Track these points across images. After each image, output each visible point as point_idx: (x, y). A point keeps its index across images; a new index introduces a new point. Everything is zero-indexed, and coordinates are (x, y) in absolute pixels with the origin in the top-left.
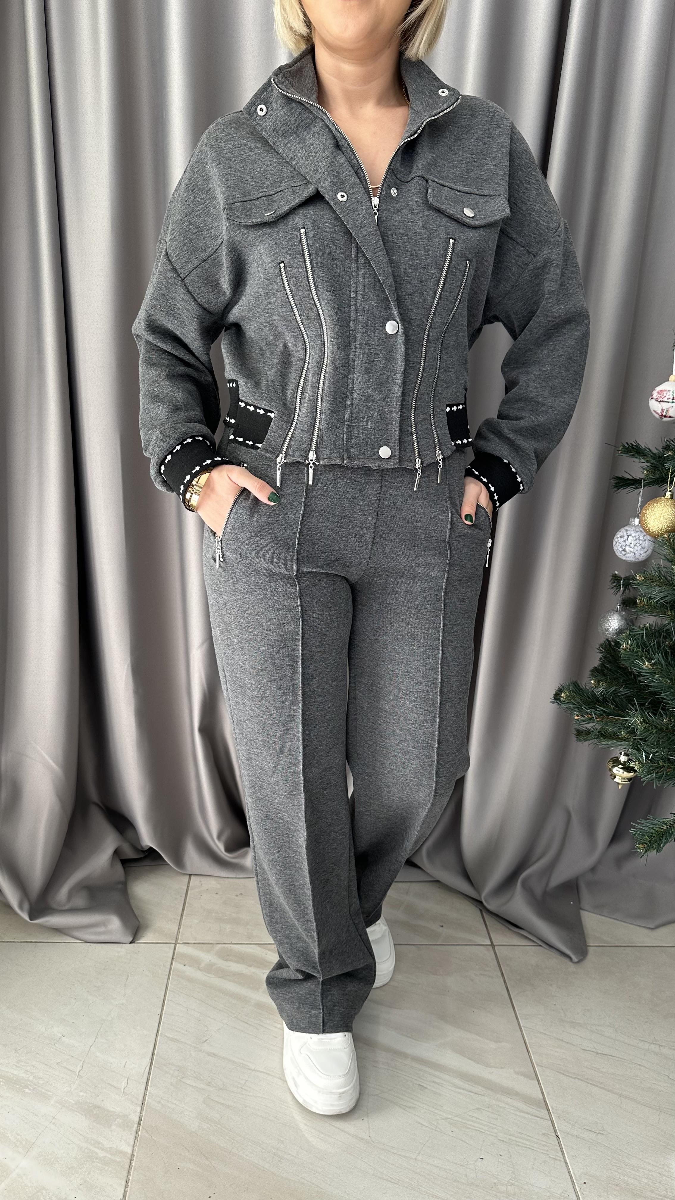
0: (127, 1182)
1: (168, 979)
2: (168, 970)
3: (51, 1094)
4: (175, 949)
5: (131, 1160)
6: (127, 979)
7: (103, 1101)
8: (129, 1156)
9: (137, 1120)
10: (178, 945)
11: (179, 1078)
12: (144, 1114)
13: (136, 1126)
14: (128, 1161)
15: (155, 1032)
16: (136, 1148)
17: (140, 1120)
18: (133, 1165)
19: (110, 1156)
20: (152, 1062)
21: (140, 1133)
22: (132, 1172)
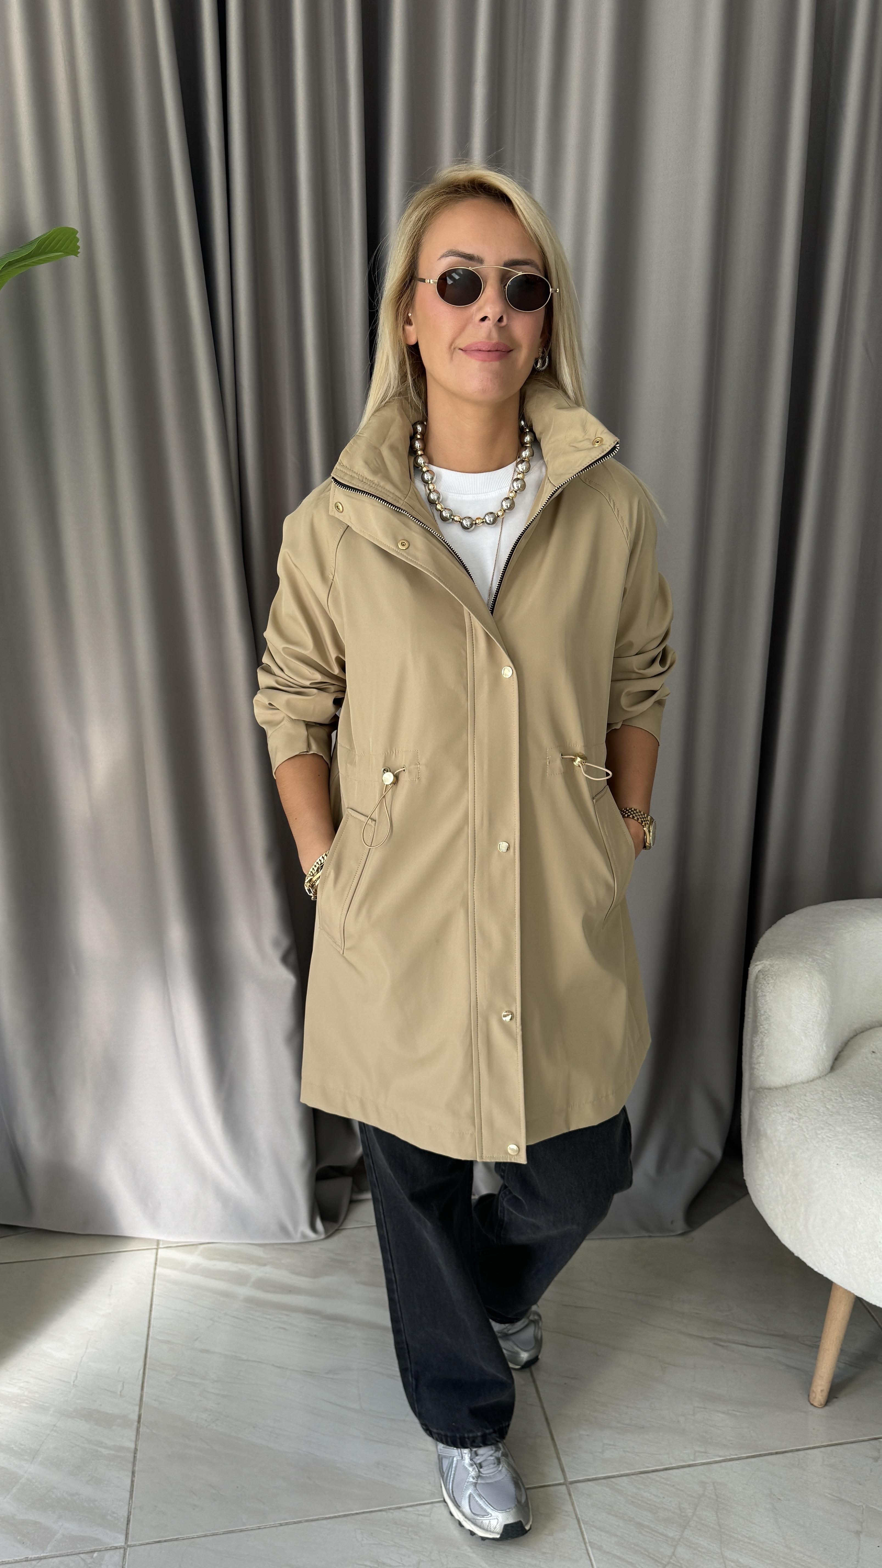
0: (133, 1473)
1: (153, 1284)
2: (152, 1275)
3: (48, 1405)
4: (157, 1254)
5: (135, 1453)
6: (111, 1289)
7: (101, 1405)
8: (133, 1450)
9: (136, 1418)
10: (160, 1251)
11: (174, 1376)
12: (143, 1411)
13: (136, 1423)
14: (132, 1455)
15: (145, 1336)
16: (139, 1443)
17: (140, 1417)
18: (138, 1457)
19: (112, 1452)
20: (145, 1365)
21: (141, 1430)
22: (137, 1463)
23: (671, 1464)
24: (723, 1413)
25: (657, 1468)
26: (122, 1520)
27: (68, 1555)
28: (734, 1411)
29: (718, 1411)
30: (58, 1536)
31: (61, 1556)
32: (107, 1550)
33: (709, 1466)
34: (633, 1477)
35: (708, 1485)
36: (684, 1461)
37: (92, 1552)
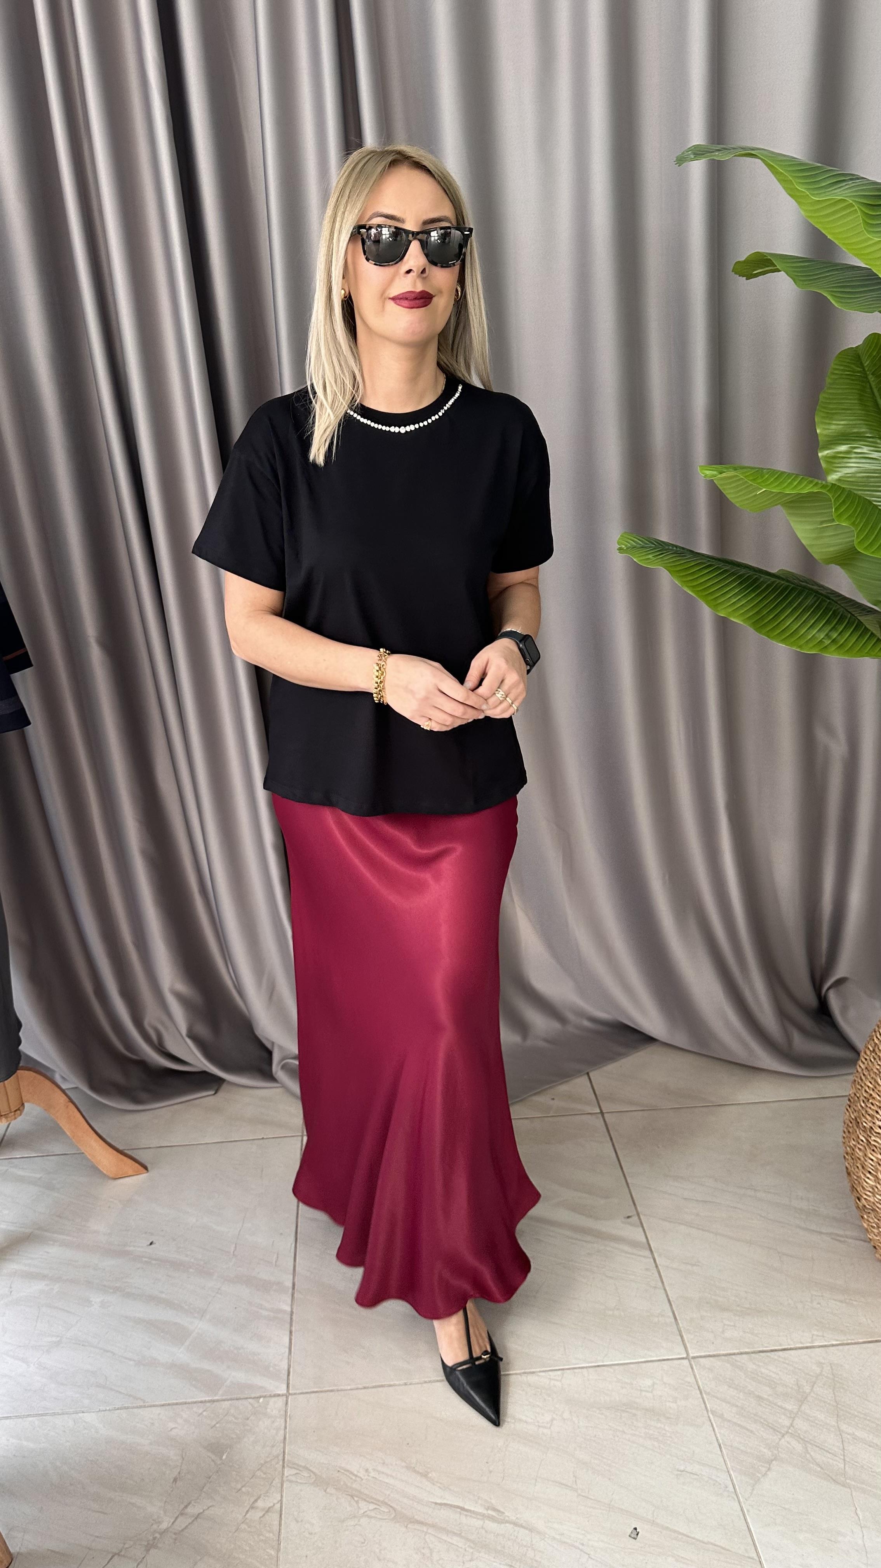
0: (291, 1332)
3: (213, 1271)
6: (262, 1171)
7: (259, 1273)
8: (290, 1313)
9: (291, 1285)
12: (296, 1280)
13: (291, 1290)
14: (290, 1316)
16: (294, 1306)
17: (294, 1285)
18: (294, 1319)
19: (272, 1314)
20: (296, 1239)
21: (295, 1295)
22: (294, 1324)
23: (789, 1345)
24: (841, 1302)
25: (776, 1348)
26: (284, 1372)
27: (237, 1399)
28: (851, 1300)
29: (835, 1300)
30: (228, 1383)
31: (231, 1399)
32: (270, 1396)
33: (826, 1348)
34: (753, 1355)
35: (824, 1366)
36: (801, 1343)
37: (258, 1398)
